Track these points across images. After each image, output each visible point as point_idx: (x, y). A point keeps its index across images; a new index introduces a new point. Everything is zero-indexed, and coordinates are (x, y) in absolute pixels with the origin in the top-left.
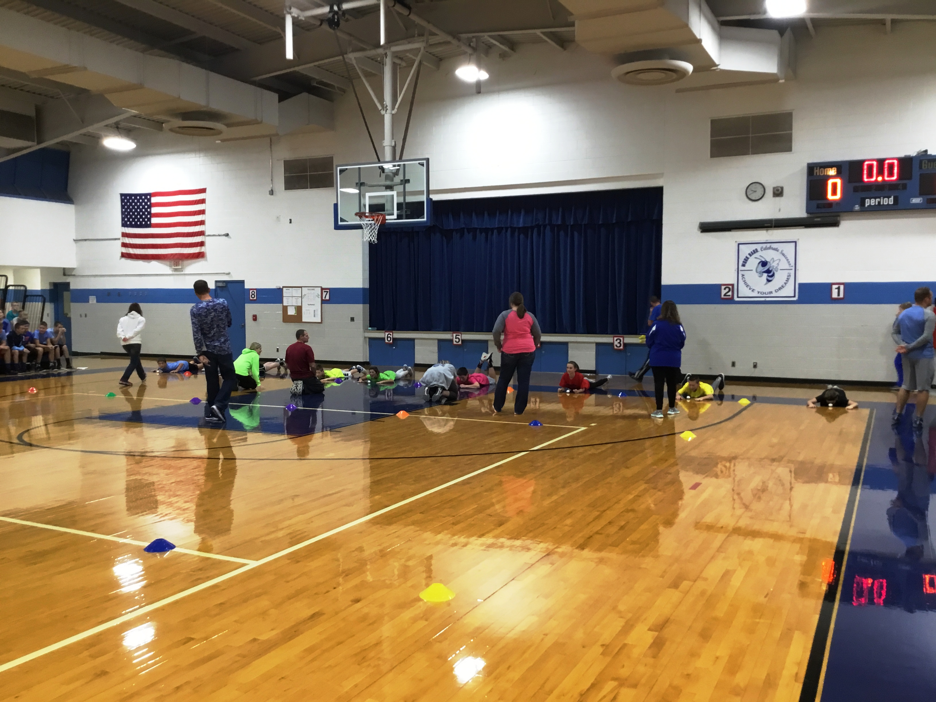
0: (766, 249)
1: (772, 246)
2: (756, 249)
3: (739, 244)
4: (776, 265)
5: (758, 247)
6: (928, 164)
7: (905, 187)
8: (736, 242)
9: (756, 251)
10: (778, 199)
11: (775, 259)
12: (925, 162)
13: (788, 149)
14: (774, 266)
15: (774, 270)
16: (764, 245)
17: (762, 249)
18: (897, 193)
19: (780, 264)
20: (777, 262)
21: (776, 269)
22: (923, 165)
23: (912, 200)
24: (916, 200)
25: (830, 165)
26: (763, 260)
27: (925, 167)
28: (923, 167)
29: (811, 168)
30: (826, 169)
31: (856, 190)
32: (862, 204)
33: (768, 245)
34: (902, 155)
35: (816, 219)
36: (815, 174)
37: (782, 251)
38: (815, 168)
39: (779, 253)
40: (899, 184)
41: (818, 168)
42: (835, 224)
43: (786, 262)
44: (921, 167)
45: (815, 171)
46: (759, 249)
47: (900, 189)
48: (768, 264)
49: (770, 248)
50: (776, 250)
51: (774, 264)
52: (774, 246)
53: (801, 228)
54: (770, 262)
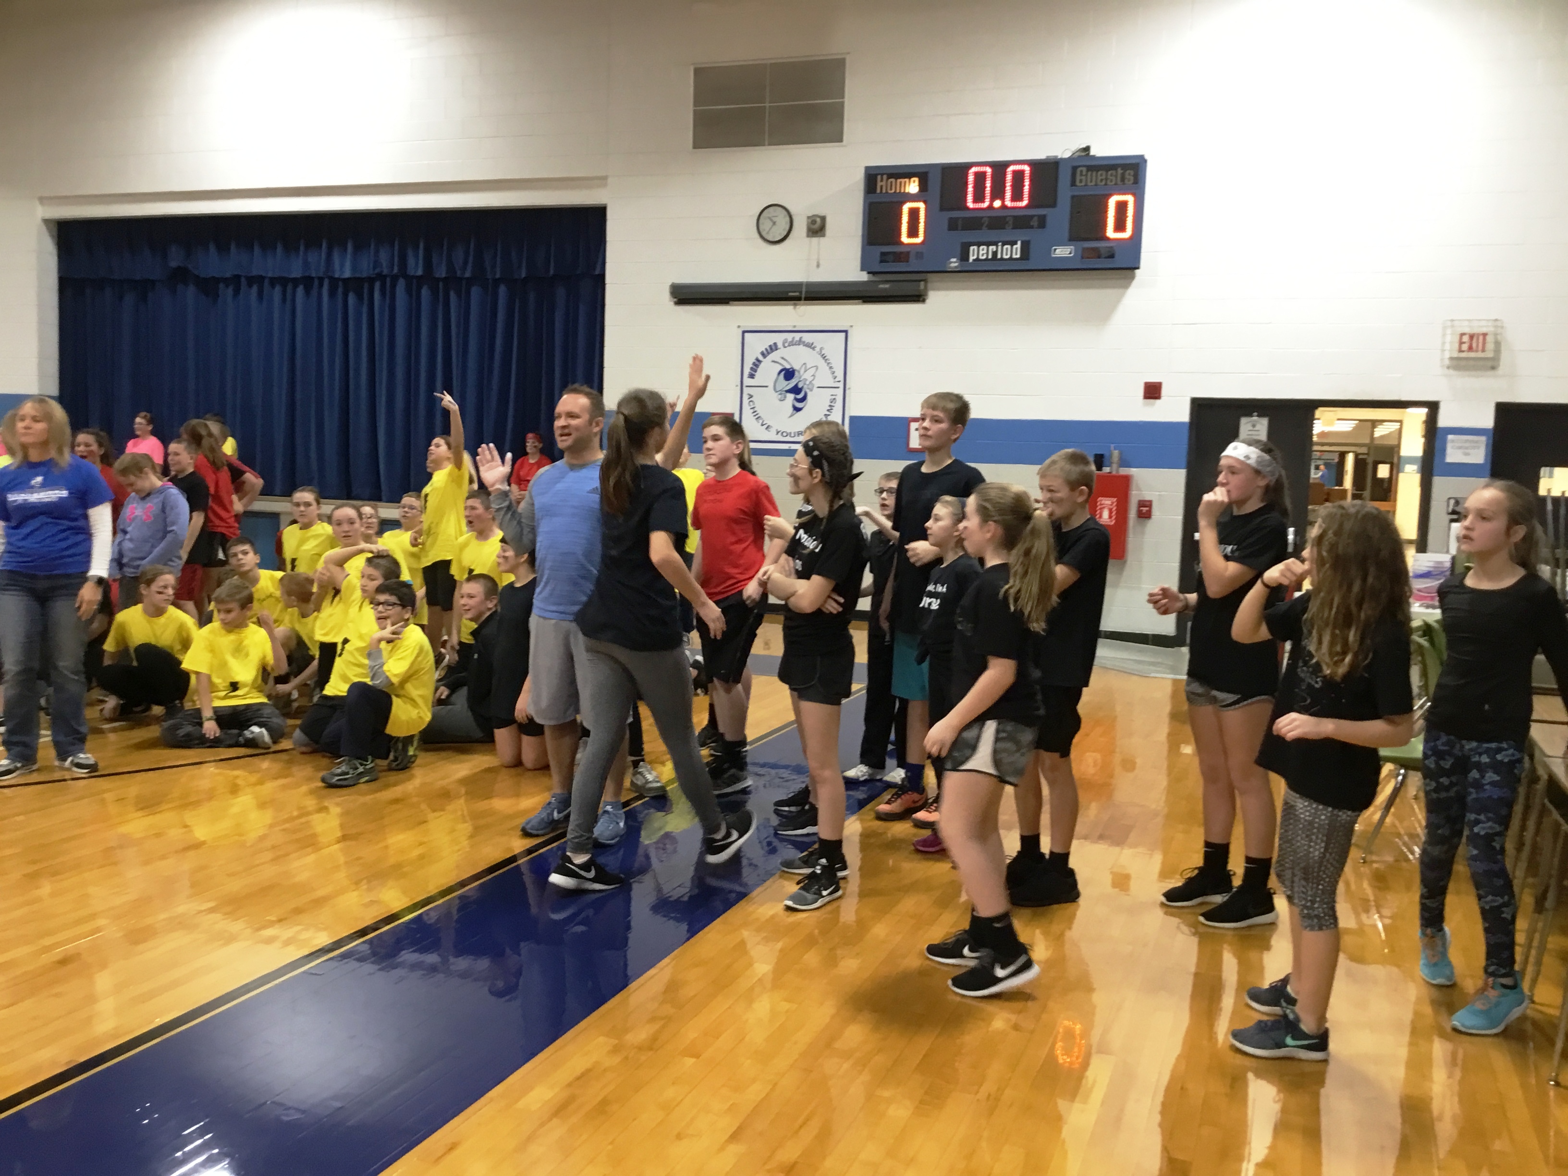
0: (792, 344)
1: (803, 340)
2: (775, 344)
3: (744, 332)
4: (810, 379)
5: (779, 338)
6: (1086, 175)
7: (1042, 222)
8: (739, 327)
9: (773, 348)
10: (815, 240)
11: (808, 367)
12: (1081, 171)
13: (837, 137)
14: (806, 380)
15: (805, 388)
16: (789, 336)
17: (786, 345)
18: (1026, 234)
19: (817, 375)
20: (812, 371)
21: (810, 386)
22: (1078, 178)
23: (1055, 250)
24: (1063, 252)
25: (907, 172)
26: (788, 367)
27: (1081, 181)
28: (1078, 183)
29: (872, 177)
30: (899, 181)
31: (953, 225)
32: (964, 257)
33: (797, 336)
34: (1040, 155)
35: (881, 286)
36: (878, 191)
37: (821, 349)
38: (879, 177)
39: (815, 352)
40: (1032, 217)
41: (885, 177)
42: (918, 298)
43: (829, 372)
44: (1073, 184)
45: (879, 184)
46: (780, 345)
47: (1032, 227)
48: (796, 373)
49: (800, 342)
50: (810, 346)
51: (807, 376)
52: (807, 337)
53: (856, 304)
54: (799, 372)
